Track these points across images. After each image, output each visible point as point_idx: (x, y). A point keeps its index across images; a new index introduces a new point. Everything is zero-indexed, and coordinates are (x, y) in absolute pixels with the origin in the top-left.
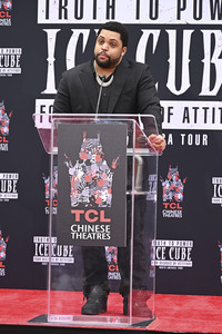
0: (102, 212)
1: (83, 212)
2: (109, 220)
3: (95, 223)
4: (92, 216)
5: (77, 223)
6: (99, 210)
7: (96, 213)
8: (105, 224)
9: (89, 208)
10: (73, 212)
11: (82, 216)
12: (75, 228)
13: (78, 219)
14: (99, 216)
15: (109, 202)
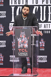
0: (26, 49)
1: (21, 49)
3: (24, 52)
5: (20, 52)
6: (25, 49)
7: (24, 50)
8: (26, 52)
10: (19, 49)
12: (19, 53)
13: (20, 51)
15: (27, 47)
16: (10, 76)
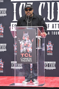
0: (29, 54)
1: (24, 54)
2: (31, 56)
3: (27, 57)
4: (26, 55)
5: (22, 57)
8: (30, 57)
9: (26, 53)
10: (21, 54)
11: (24, 55)
12: (22, 59)
14: (28, 55)
15: (31, 51)
16: (10, 86)
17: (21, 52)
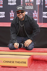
1: (28, 3)
2: (33, 5)
3: (30, 6)
8: (32, 6)
10: (26, 3)
14: (31, 4)
15: (33, 1)
17: (25, 2)
